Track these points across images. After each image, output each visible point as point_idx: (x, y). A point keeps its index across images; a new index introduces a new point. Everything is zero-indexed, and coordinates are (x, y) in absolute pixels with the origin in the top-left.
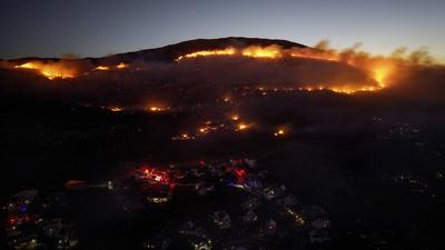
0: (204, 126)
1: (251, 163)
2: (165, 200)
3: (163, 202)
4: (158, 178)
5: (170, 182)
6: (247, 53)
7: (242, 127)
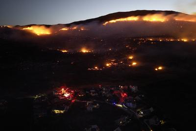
0: (110, 62)
1: (134, 88)
2: (62, 112)
3: (60, 113)
4: (67, 95)
5: (73, 98)
6: (146, 18)
7: (134, 64)
